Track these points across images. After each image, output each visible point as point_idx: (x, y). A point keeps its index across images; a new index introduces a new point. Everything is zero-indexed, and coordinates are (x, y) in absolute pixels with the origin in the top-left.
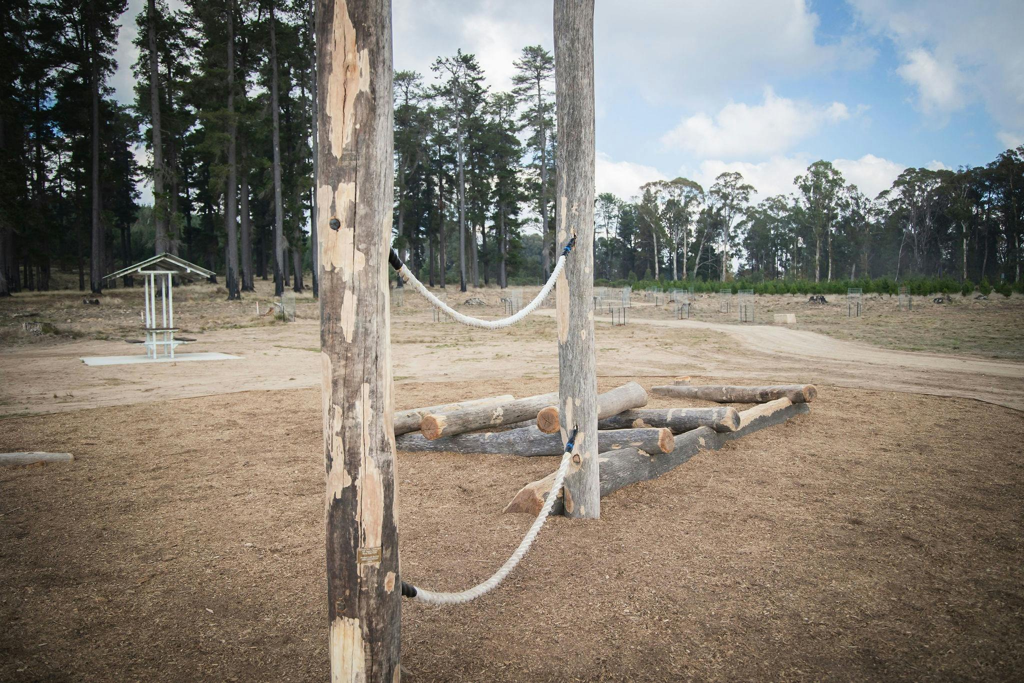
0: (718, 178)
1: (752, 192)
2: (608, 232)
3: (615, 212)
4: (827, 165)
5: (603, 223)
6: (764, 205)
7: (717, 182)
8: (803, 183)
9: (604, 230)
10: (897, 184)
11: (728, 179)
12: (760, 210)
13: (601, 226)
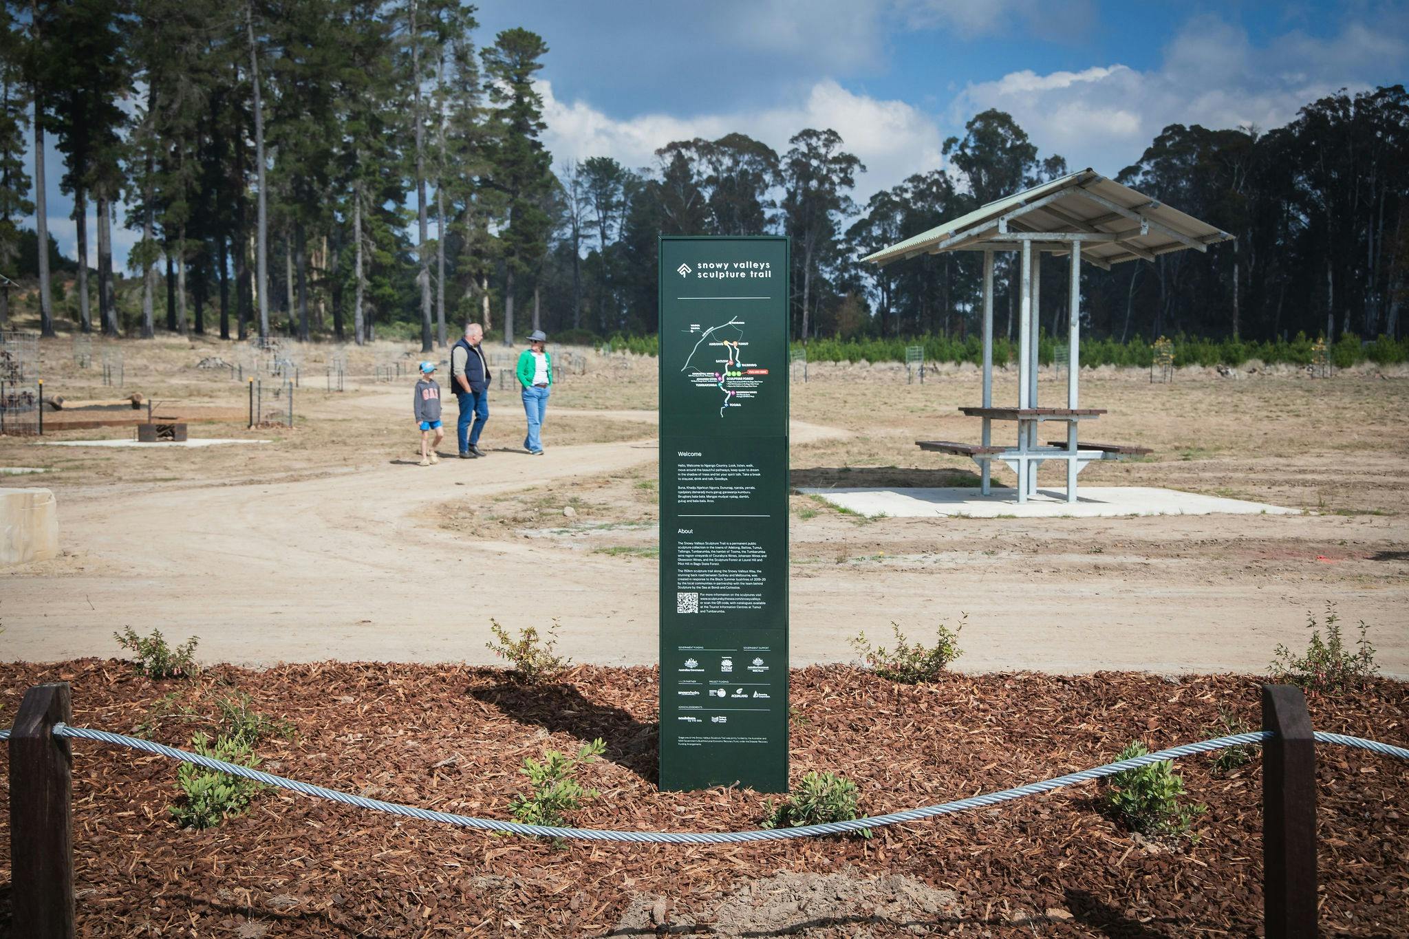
0: (794, 140)
1: (856, 168)
2: (604, 236)
3: (619, 196)
4: (1005, 119)
5: (594, 218)
6: (906, 191)
7: (792, 146)
8: (959, 153)
9: (596, 231)
10: (1148, 155)
11: (814, 141)
12: (897, 199)
13: (591, 224)
